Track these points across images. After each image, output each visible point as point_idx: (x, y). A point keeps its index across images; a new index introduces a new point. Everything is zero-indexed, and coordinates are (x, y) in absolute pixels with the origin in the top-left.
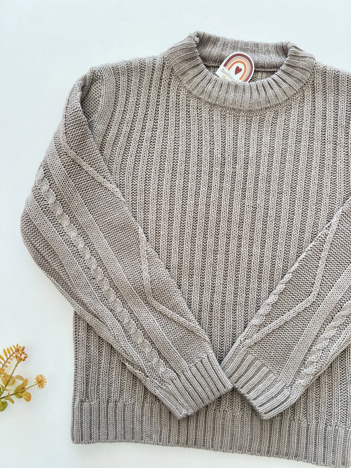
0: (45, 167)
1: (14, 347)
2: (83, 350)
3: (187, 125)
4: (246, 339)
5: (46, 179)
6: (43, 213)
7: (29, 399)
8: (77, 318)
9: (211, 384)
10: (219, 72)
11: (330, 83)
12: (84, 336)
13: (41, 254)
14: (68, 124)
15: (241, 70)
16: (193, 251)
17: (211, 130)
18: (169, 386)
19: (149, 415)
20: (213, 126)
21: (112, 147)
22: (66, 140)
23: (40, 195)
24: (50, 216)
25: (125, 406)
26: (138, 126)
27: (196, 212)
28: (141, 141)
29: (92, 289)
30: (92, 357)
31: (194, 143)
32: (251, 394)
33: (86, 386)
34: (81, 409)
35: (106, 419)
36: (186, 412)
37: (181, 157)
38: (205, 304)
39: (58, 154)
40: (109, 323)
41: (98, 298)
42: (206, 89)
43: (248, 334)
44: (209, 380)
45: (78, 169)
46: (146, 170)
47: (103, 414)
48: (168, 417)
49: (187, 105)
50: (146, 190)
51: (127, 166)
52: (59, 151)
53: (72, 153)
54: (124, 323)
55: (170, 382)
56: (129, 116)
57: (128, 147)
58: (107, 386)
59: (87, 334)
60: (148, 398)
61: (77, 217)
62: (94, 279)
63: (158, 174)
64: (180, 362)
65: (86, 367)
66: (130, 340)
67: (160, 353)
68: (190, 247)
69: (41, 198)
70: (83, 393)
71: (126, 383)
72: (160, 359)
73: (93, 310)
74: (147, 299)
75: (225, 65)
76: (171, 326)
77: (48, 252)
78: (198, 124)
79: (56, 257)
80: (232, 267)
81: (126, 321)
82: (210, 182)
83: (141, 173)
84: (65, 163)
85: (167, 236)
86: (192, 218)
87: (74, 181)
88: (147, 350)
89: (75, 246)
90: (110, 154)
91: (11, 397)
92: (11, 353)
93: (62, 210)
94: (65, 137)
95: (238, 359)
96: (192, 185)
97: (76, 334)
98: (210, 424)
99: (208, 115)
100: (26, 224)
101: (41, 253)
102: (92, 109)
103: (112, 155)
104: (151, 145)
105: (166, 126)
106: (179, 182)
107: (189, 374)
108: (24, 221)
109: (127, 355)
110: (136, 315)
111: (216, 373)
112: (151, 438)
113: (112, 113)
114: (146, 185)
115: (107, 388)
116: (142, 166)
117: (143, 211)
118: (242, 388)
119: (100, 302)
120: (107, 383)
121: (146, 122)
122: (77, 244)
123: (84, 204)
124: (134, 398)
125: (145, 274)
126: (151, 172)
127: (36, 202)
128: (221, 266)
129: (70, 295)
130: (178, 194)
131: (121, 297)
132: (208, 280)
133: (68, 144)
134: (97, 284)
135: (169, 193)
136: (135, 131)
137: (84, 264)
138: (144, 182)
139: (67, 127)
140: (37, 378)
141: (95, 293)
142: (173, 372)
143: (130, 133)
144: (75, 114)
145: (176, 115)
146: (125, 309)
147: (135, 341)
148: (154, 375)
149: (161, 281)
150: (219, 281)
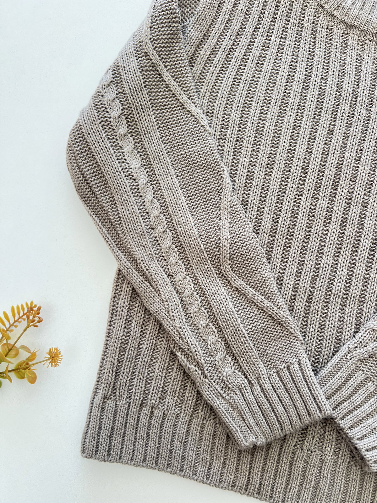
0: (114, 70)
1: (27, 304)
2: (120, 324)
3: (310, 48)
4: (356, 347)
5: (114, 86)
6: (101, 128)
7: (33, 380)
8: (120, 280)
9: (299, 404)
12: (125, 305)
13: (87, 183)
14: (156, 17)
16: (295, 215)
17: (342, 58)
18: (235, 397)
19: (198, 436)
20: (345, 53)
21: (205, 62)
22: (150, 37)
23: (102, 104)
24: (109, 134)
25: (164, 415)
26: (244, 41)
27: (307, 161)
28: (244, 60)
29: (149, 242)
30: (131, 337)
31: (317, 72)
32: (355, 431)
33: (116, 376)
34: (103, 409)
35: (134, 431)
36: (254, 440)
37: (297, 87)
38: (301, 290)
39: (135, 55)
40: (163, 291)
41: (154, 255)
42: (343, 4)
43: (360, 340)
44: (297, 397)
45: (158, 79)
46: (246, 97)
47: (132, 422)
48: (224, 443)
49: (313, 23)
50: (241, 123)
51: (221, 88)
52: (138, 51)
53: (154, 55)
54: (184, 295)
55: (237, 390)
56: (234, 26)
57: (226, 66)
58: (144, 381)
59: (130, 304)
60: (200, 411)
61: (144, 143)
62: (153, 229)
63: (261, 105)
64: (256, 364)
65: (120, 350)
66: (188, 321)
67: (228, 346)
68: (291, 208)
69: (102, 107)
70: (110, 386)
71: (172, 382)
72: (227, 356)
73: (145, 269)
74: (222, 267)
76: (252, 311)
77: (98, 182)
78: (325, 49)
79: (107, 191)
80: (348, 245)
81: (187, 293)
82: (332, 125)
83: (238, 101)
84: (142, 67)
85: (261, 188)
86: (301, 168)
87: (150, 94)
88: (212, 339)
89: (135, 180)
90: (200, 72)
91: (9, 374)
92: (22, 314)
93: (127, 129)
94: (150, 33)
95: (342, 374)
96: (306, 125)
97: (114, 302)
98: (285, 466)
99: (341, 38)
100: (75, 139)
101: (89, 182)
103: (203, 74)
104: (258, 66)
105: (282, 46)
106: (289, 119)
107: (267, 385)
108: (74, 136)
109: (181, 341)
110: (202, 287)
111: (309, 387)
112: (195, 472)
113: (213, 21)
114: (243, 117)
115: (144, 385)
116: (241, 91)
117: (233, 150)
118: (341, 419)
119: (156, 261)
120: (145, 378)
121: (256, 38)
122: (138, 177)
123: (157, 127)
124: (179, 407)
125: (225, 233)
126: (252, 101)
127: (95, 111)
128: (332, 240)
129: (117, 245)
130: (285, 135)
131: (185, 259)
132: (311, 257)
133: (152, 42)
134: (156, 237)
135: (273, 131)
136: (238, 47)
137: (142, 207)
138: (241, 112)
139: (154, 20)
140: (50, 353)
141: (151, 248)
142: (243, 377)
144: (167, 5)
145: (297, 34)
146: (188, 277)
147: (195, 323)
148: (215, 377)
149: (244, 245)
150: (327, 261)
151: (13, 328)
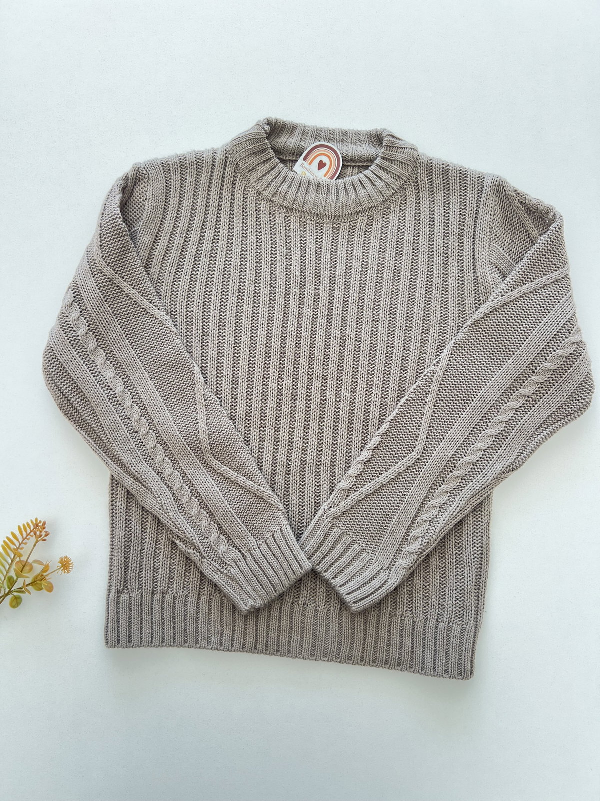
0: (74, 289)
1: (32, 521)
2: (121, 524)
3: (257, 235)
4: (331, 507)
5: (76, 304)
6: (72, 347)
7: (50, 589)
8: (114, 484)
9: (285, 565)
10: (297, 167)
11: (438, 180)
12: (122, 507)
13: (68, 400)
14: (104, 235)
15: (325, 165)
16: (264, 396)
17: (288, 242)
18: (232, 570)
19: (207, 611)
20: (290, 236)
21: (161, 263)
22: (101, 255)
23: (68, 324)
24: (80, 351)
25: (175, 598)
26: (195, 237)
27: (268, 346)
28: (198, 256)
29: (134, 445)
30: (133, 534)
31: (266, 258)
32: (338, 580)
33: (125, 572)
34: (118, 603)
35: (150, 617)
36: (253, 603)
37: (250, 276)
38: (280, 464)
39: (91, 272)
40: (155, 488)
41: (141, 456)
42: (280, 189)
43: (334, 500)
44: (282, 559)
45: (117, 291)
46: (205, 292)
47: (146, 609)
48: (232, 613)
49: (256, 210)
50: (205, 318)
51: (180, 287)
52: (93, 269)
53: (109, 271)
54: (175, 488)
55: (233, 564)
56: (183, 224)
57: (182, 264)
58: (152, 572)
59: (127, 505)
60: (206, 589)
61: (115, 353)
62: (137, 432)
63: (220, 297)
64: (246, 538)
65: (125, 548)
66: (182, 511)
67: (220, 528)
68: (261, 391)
69: (69, 327)
70: (121, 581)
71: (177, 568)
72: (221, 535)
73: (134, 471)
74: (205, 457)
75: (305, 159)
76: (236, 492)
77: (77, 398)
78: (271, 234)
79: (88, 404)
80: (315, 416)
81: (177, 486)
82: (286, 307)
83: (198, 297)
84: (99, 283)
85: (232, 377)
86: (264, 353)
87: (112, 306)
88: (204, 523)
89: (112, 390)
90: (158, 273)
91: (27, 588)
92: (29, 531)
93: (96, 343)
94: (101, 251)
95: (320, 533)
96: (263, 311)
97: (112, 505)
98: (285, 621)
99: (284, 222)
100: (49, 361)
101: (69, 399)
102: (136, 216)
103: (161, 274)
104: (212, 260)
105: (230, 237)
106: (247, 307)
107: (257, 553)
108: (48, 358)
109: (177, 530)
110: (190, 478)
111: (291, 550)
112: (209, 642)
113: (162, 221)
114: (205, 311)
115: (152, 575)
116: (199, 287)
117: (201, 345)
118: (326, 571)
119: (144, 461)
120: (152, 569)
121: (206, 232)
122: (115, 387)
123: (124, 335)
124: (187, 589)
125: (202, 425)
126: (211, 295)
127: (63, 332)
128: (300, 414)
129: (105, 453)
130: (246, 323)
131: (171, 455)
132: (284, 434)
133: (104, 259)
134: (141, 439)
135: (235, 322)
136: (190, 243)
137: (123, 413)
138: (202, 308)
139: (103, 239)
140: (61, 561)
141: (138, 451)
142: (237, 551)
143: (184, 246)
144: (112, 222)
145: (243, 223)
146: (176, 471)
147: (188, 511)
148: (213, 556)
149: (222, 433)
150: (298, 435)
151: (23, 545)
